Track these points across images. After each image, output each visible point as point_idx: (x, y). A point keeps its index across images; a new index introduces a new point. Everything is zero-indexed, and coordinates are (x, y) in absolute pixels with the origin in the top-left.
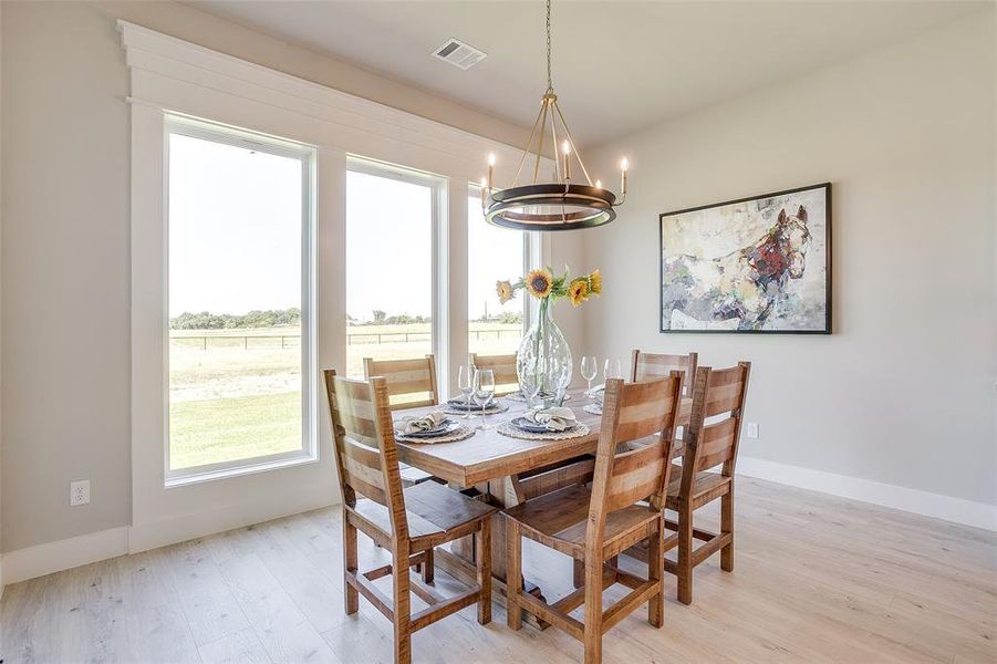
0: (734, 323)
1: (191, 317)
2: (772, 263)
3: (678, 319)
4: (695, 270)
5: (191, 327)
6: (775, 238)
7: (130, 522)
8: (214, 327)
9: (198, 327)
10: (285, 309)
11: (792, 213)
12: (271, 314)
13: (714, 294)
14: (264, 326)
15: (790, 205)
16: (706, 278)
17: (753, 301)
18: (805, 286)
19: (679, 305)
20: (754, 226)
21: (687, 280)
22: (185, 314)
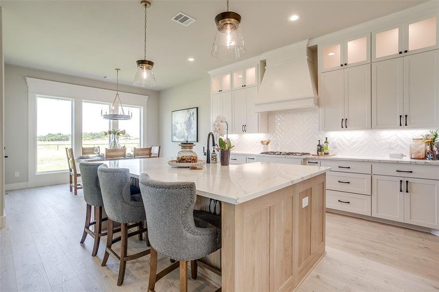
0: (183, 140)
1: (53, 135)
2: (188, 124)
3: (174, 138)
4: (177, 126)
5: (52, 140)
6: (189, 119)
7: (28, 181)
8: (64, 140)
9: (56, 140)
10: (98, 132)
11: (192, 114)
12: (92, 134)
13: (180, 132)
14: (89, 140)
16: (179, 128)
17: (186, 134)
19: (175, 135)
21: (176, 128)
22: (49, 134)
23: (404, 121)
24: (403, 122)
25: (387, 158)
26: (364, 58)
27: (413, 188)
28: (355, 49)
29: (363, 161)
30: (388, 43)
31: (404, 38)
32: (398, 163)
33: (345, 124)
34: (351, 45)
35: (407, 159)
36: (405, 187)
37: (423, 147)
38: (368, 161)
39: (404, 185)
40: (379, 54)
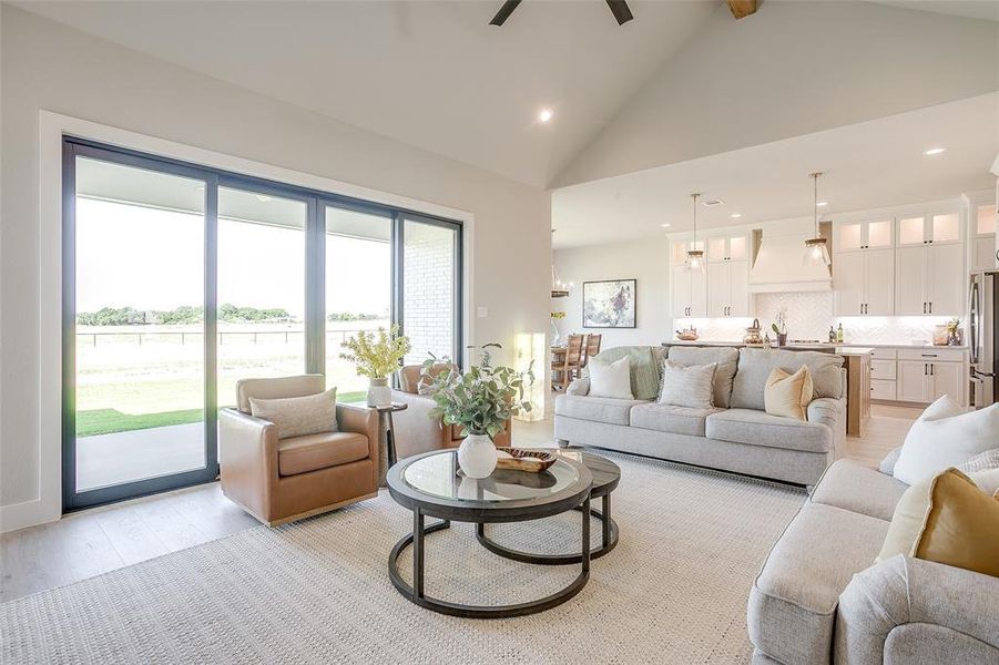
0: (608, 324)
1: (113, 312)
2: (619, 303)
3: (589, 322)
4: (595, 305)
6: (620, 296)
11: (625, 288)
13: (601, 314)
15: (625, 284)
16: (599, 308)
17: (614, 317)
18: (629, 313)
19: (590, 317)
20: (614, 290)
21: (593, 308)
23: (928, 308)
24: (928, 310)
25: (910, 344)
26: (887, 242)
27: (937, 370)
28: (878, 231)
29: (889, 347)
30: (914, 228)
31: (929, 227)
32: (923, 348)
33: (864, 310)
34: (874, 227)
35: (931, 344)
36: (930, 370)
37: (946, 334)
38: (894, 347)
39: (929, 368)
40: (904, 239)
